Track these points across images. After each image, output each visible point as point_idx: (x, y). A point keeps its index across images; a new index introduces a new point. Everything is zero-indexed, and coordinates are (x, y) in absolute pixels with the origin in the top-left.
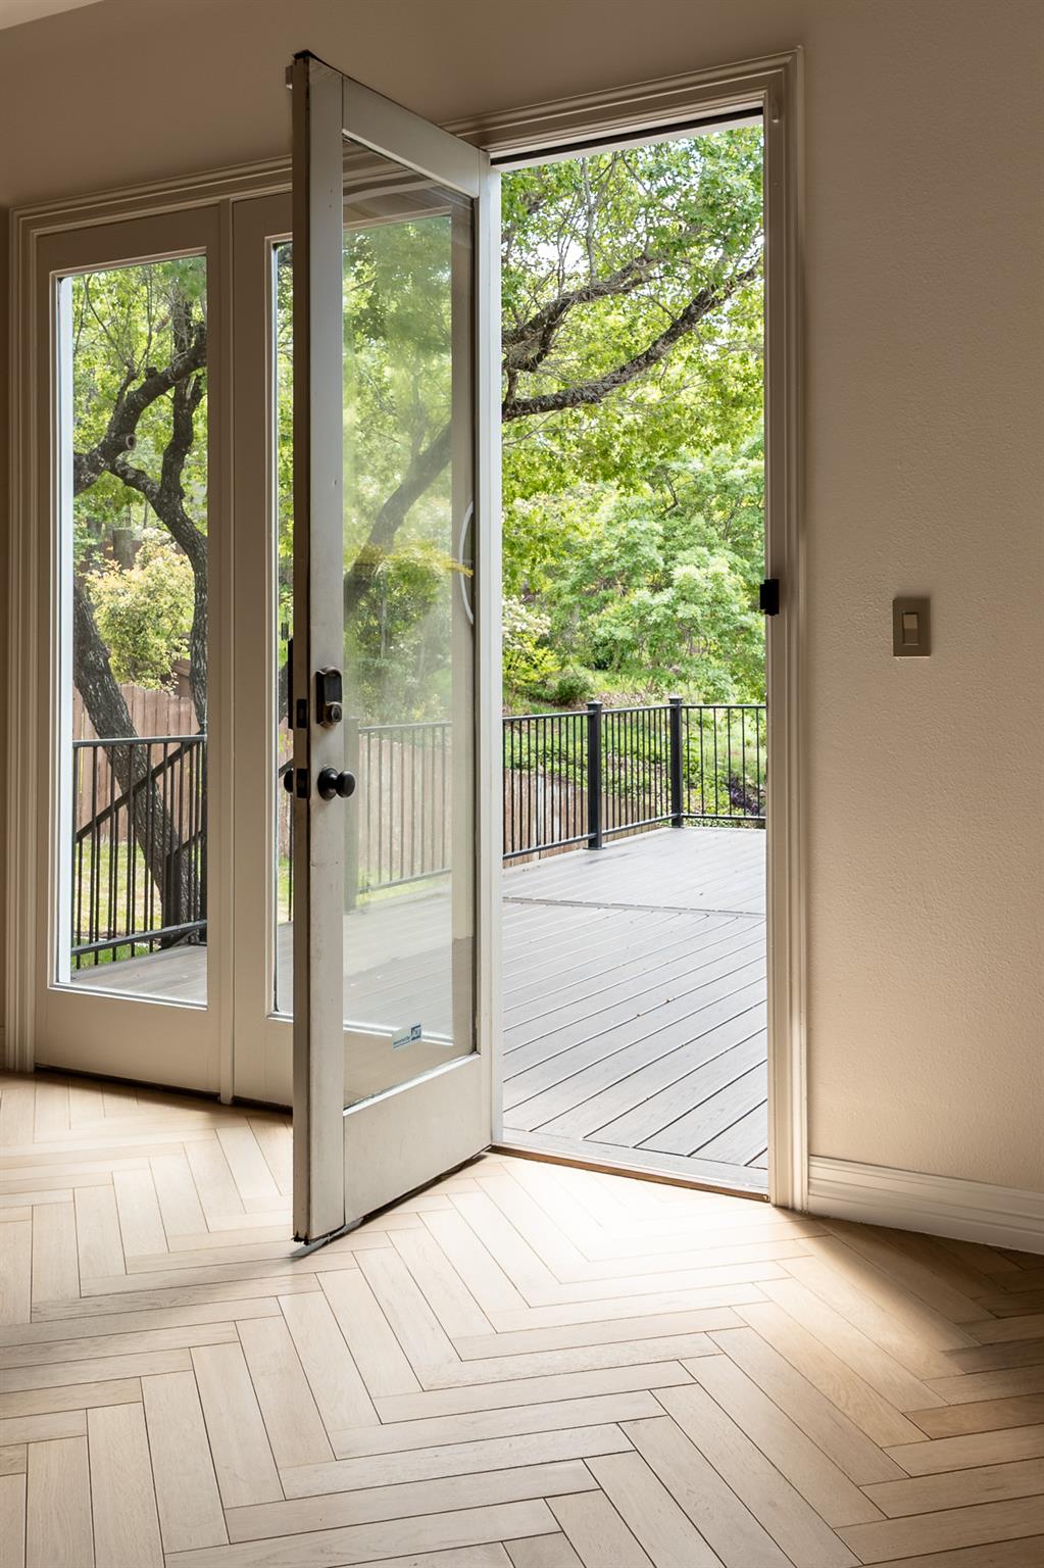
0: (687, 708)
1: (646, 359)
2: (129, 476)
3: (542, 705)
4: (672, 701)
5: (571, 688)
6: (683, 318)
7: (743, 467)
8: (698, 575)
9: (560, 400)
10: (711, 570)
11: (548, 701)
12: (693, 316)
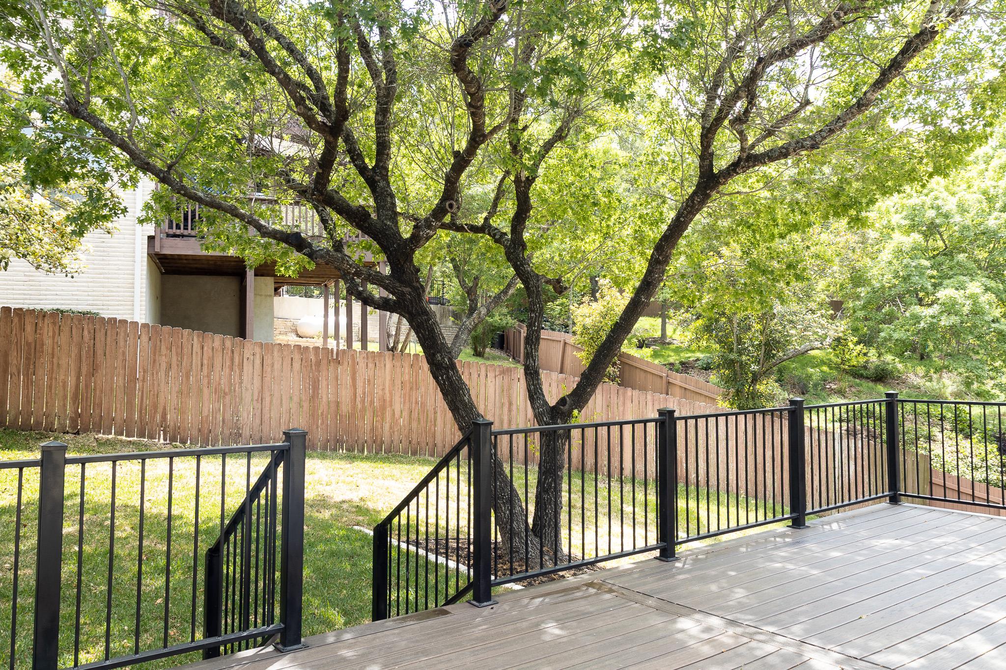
0: (902, 401)
1: (858, 107)
2: (497, 237)
3: (864, 381)
4: (888, 395)
5: (883, 370)
6: (890, 67)
7: (997, 219)
8: (958, 295)
9: (784, 151)
10: (968, 292)
11: (867, 378)
12: (900, 63)
